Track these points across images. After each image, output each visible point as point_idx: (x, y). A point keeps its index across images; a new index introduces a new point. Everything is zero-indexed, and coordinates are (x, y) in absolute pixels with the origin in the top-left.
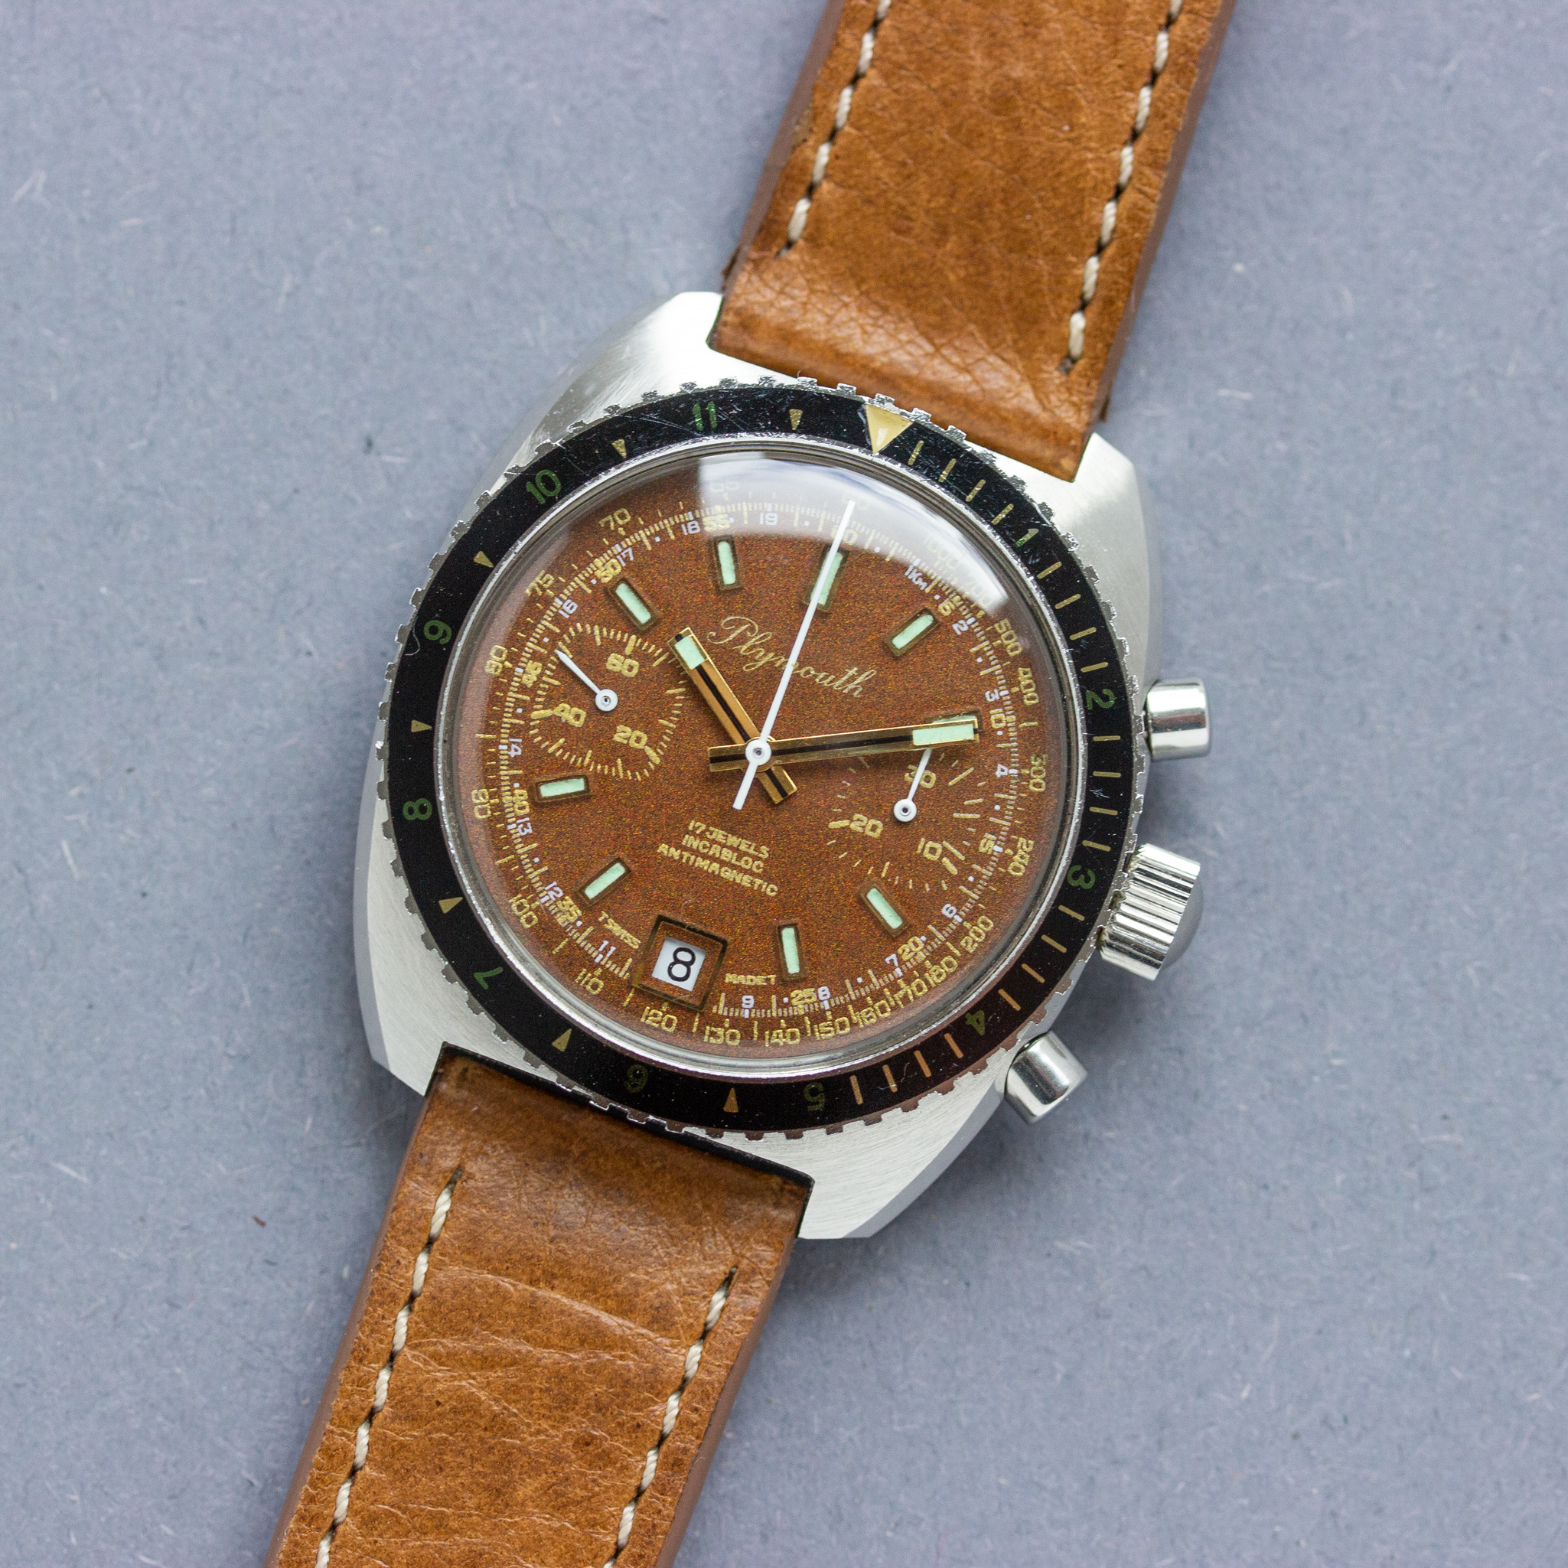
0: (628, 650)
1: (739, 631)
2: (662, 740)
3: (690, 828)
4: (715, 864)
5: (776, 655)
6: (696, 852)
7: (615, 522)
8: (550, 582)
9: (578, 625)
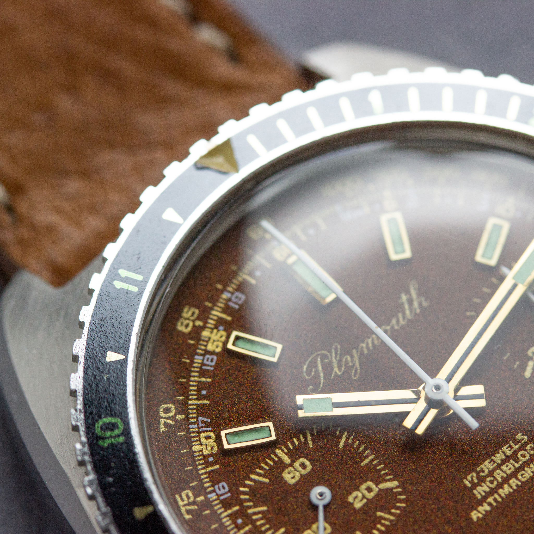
0: (287, 460)
1: (320, 368)
2: (380, 470)
3: (469, 485)
4: (511, 481)
5: (357, 349)
6: (493, 491)
7: (169, 418)
8: (191, 494)
9: (242, 489)
